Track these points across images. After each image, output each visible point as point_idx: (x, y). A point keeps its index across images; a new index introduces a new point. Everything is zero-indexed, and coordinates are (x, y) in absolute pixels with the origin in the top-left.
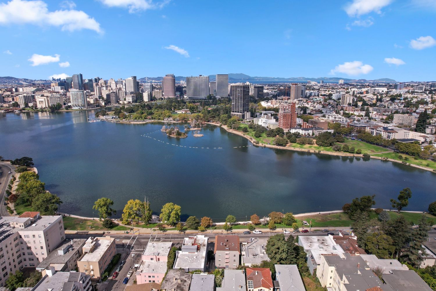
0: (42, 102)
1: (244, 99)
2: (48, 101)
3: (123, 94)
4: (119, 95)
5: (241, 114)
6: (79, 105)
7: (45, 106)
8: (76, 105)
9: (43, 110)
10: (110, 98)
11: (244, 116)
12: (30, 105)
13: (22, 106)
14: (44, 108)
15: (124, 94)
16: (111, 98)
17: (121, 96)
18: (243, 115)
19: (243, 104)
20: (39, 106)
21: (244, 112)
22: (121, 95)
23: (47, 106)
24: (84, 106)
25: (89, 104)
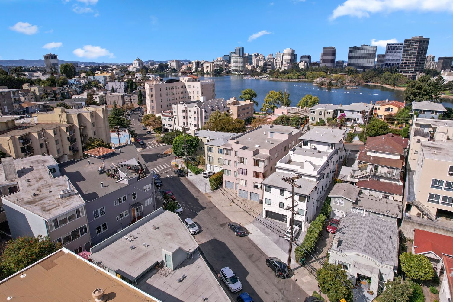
0: (208, 67)
1: (418, 56)
2: (213, 66)
3: (279, 64)
4: (275, 65)
5: (411, 74)
6: (237, 70)
7: (210, 71)
8: (235, 70)
9: (208, 73)
10: (266, 66)
11: (416, 77)
12: (199, 69)
13: (193, 70)
14: (210, 72)
15: (281, 64)
16: (268, 66)
17: (277, 66)
18: (414, 76)
19: (416, 62)
20: (206, 71)
21: (415, 72)
22: (277, 64)
23: (212, 71)
24: (242, 71)
25: (247, 70)
